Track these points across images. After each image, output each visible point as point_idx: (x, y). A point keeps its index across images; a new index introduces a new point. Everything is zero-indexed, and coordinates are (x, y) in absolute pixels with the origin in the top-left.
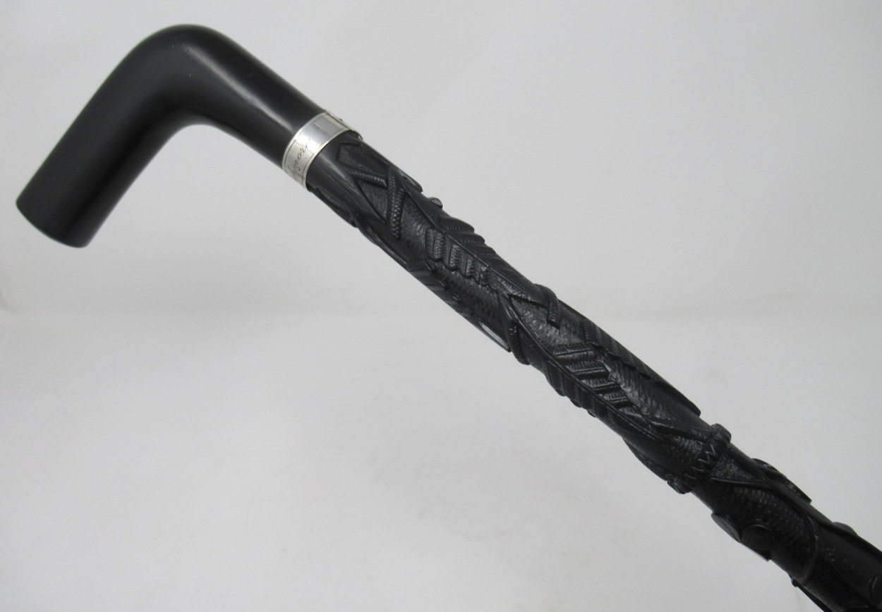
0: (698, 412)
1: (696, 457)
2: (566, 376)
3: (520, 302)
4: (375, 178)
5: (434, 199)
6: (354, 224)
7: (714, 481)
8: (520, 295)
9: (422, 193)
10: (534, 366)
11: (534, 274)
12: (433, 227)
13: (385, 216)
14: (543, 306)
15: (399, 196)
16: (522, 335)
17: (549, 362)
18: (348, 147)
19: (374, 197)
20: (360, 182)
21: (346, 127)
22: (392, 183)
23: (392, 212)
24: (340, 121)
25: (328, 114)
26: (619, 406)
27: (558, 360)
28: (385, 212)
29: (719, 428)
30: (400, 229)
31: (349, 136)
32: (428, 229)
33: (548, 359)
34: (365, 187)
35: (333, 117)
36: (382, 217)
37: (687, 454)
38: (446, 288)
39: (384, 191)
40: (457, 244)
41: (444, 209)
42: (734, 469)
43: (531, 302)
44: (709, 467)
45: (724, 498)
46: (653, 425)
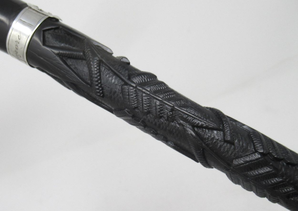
4: (76, 53)
5: (123, 58)
9: (113, 55)
18: (50, 32)
20: (65, 58)
21: (45, 15)
23: (93, 78)
25: (30, 8)
30: (102, 89)
31: (50, 22)
34: (69, 62)
36: (87, 83)
39: (84, 62)
41: (131, 64)
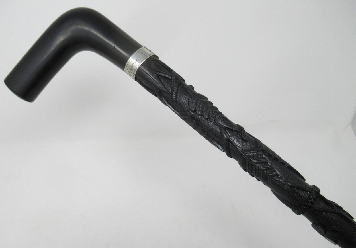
0: (305, 180)
1: (306, 199)
2: (250, 162)
3: (229, 130)
4: (166, 76)
5: (191, 86)
6: (156, 95)
7: (314, 209)
8: (229, 127)
10: (234, 158)
11: (235, 119)
12: (191, 97)
13: (170, 91)
14: (239, 132)
15: (177, 83)
16: (230, 145)
17: (243, 156)
19: (166, 84)
20: (160, 76)
22: (174, 78)
23: (174, 90)
24: (150, 51)
25: (145, 48)
26: (273, 176)
27: (246, 155)
28: (171, 90)
29: (314, 187)
30: (177, 98)
31: (154, 57)
32: (189, 98)
33: (242, 155)
34: (162, 80)
35: (147, 49)
37: (303, 198)
38: (197, 124)
39: (170, 81)
40: (202, 105)
41: (195, 90)
42: (323, 204)
43: (234, 130)
44: (312, 203)
45: (318, 217)
46: (288, 185)
